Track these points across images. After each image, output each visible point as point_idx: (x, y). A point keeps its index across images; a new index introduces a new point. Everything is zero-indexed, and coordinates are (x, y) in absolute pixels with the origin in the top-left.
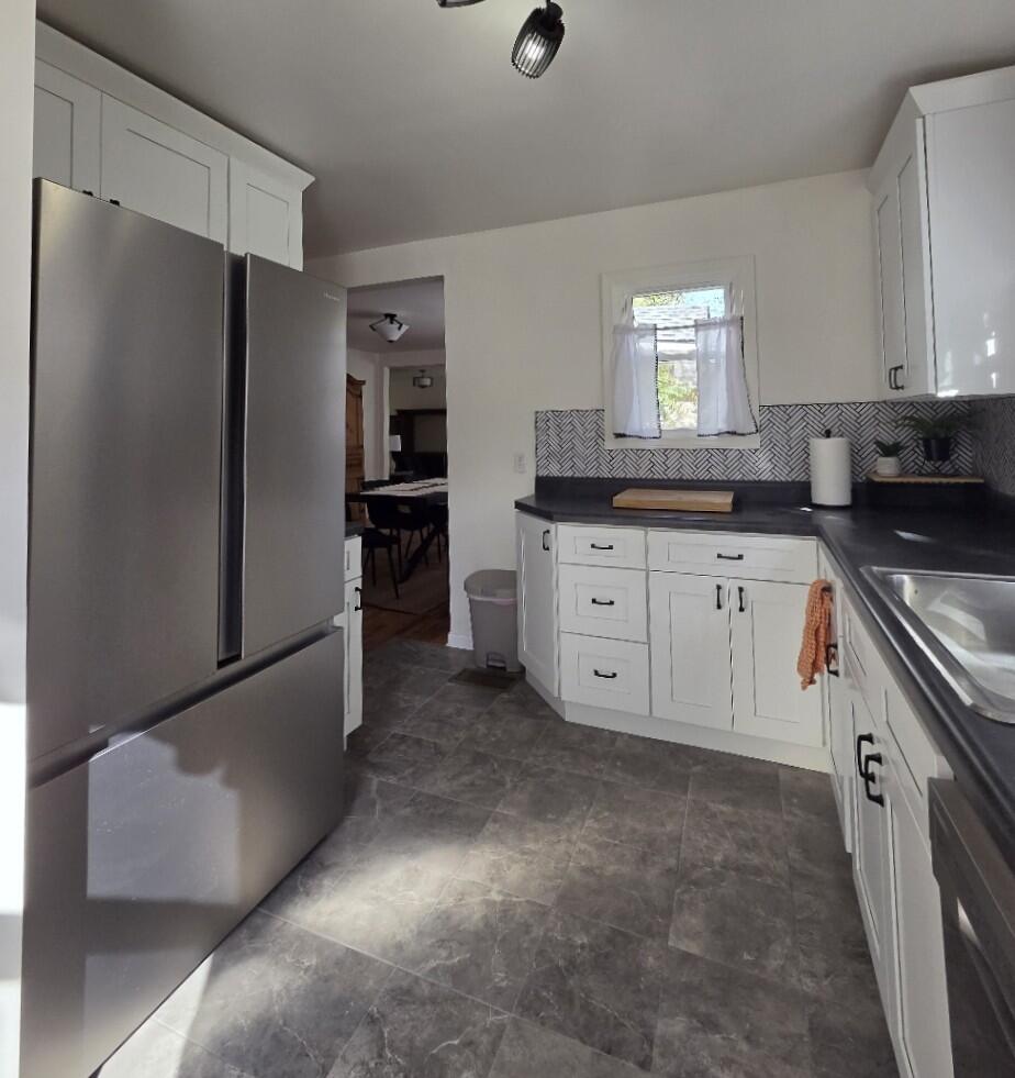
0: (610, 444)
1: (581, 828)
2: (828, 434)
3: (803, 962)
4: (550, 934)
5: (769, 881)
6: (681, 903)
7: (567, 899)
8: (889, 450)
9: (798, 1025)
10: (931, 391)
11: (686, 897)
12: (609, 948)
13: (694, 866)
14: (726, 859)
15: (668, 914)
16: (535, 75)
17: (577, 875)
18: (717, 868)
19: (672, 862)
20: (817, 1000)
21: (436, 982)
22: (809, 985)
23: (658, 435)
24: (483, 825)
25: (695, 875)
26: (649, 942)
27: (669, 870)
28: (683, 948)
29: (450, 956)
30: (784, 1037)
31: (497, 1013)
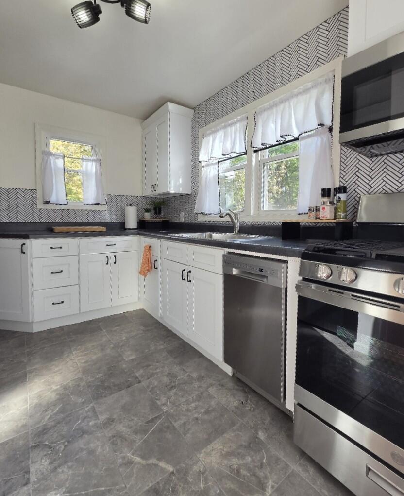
0: (40, 206)
1: (73, 355)
2: (131, 205)
3: (158, 344)
4: (88, 381)
5: (140, 335)
6: (122, 351)
7: (85, 371)
8: (147, 211)
9: (165, 354)
10: (169, 191)
11: (123, 350)
12: (111, 371)
13: (119, 343)
14: (126, 337)
15: (120, 355)
16: (81, 26)
17: (83, 365)
18: (126, 340)
19: (112, 346)
20: (165, 348)
21: (54, 419)
22: (162, 347)
23: (66, 203)
24: (26, 376)
25: (121, 344)
26: (120, 363)
27: (113, 348)
28: (130, 359)
29: (53, 410)
30: (163, 357)
31: (87, 407)
